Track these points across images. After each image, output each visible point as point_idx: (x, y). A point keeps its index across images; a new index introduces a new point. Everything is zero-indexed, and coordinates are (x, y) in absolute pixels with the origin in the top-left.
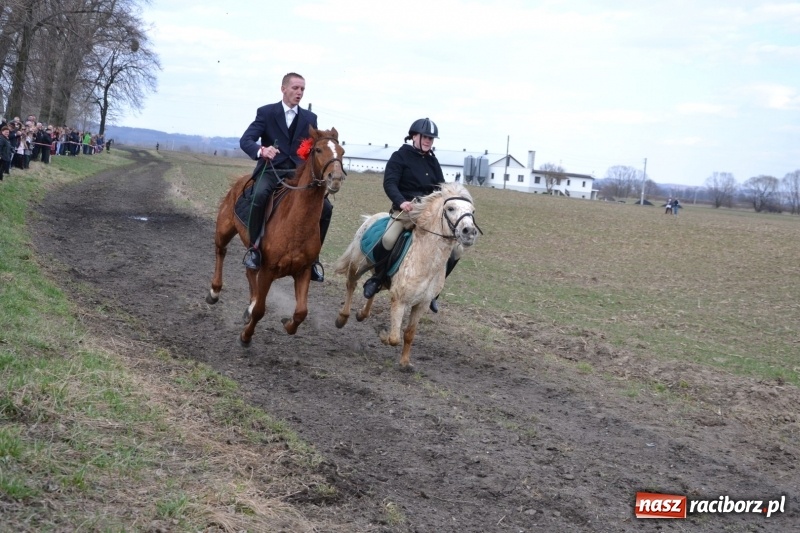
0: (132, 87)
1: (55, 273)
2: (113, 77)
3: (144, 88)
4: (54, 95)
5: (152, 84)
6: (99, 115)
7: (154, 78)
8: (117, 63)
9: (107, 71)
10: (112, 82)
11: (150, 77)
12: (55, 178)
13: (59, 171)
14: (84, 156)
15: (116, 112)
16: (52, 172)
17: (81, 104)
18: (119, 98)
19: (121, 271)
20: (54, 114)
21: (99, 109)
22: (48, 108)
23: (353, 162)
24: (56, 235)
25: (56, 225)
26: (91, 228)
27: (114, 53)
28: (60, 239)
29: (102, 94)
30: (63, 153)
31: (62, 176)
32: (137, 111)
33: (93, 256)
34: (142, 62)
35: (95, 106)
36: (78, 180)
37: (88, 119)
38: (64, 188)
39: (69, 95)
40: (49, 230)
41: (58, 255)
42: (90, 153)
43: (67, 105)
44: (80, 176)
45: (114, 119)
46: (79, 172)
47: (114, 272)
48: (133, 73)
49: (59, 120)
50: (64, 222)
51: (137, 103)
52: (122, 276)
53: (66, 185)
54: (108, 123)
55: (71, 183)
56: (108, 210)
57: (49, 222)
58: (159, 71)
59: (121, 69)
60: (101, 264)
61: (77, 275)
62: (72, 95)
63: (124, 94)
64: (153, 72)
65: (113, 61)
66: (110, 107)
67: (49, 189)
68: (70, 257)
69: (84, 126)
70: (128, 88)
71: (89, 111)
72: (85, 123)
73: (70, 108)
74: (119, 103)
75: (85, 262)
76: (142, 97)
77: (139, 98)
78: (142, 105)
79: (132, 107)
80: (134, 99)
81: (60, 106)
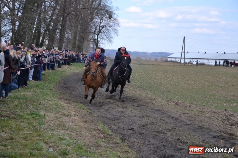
0: (108, 34)
2: (100, 30)
3: (113, 34)
5: (116, 33)
7: (117, 30)
8: (102, 25)
9: (98, 28)
10: (100, 32)
11: (115, 30)
15: (102, 45)
18: (103, 39)
23: (210, 61)
27: (101, 21)
29: (96, 38)
32: (110, 44)
34: (112, 24)
48: (108, 28)
51: (110, 41)
58: (118, 27)
59: (103, 27)
63: (105, 37)
64: (116, 28)
65: (100, 24)
66: (99, 43)
70: (106, 35)
74: (103, 41)
76: (112, 38)
77: (111, 39)
78: (112, 41)
79: (108, 42)
80: (109, 39)
81: (80, 43)
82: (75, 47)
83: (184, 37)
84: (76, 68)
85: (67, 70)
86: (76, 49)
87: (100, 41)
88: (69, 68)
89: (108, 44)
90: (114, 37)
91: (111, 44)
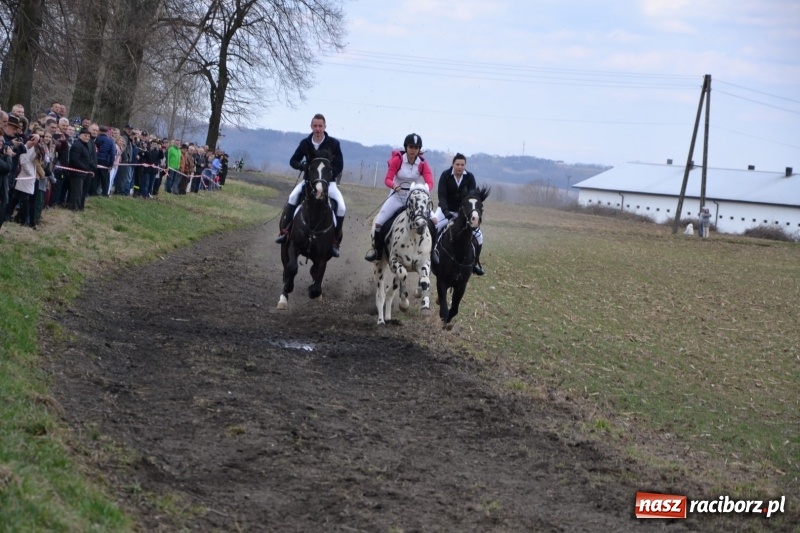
0: (285, 37)
1: (104, 469)
2: (241, 14)
4: (106, 55)
6: (208, 103)
12: (103, 249)
13: (113, 231)
14: (169, 196)
15: (246, 95)
16: (98, 234)
17: (165, 77)
18: (252, 61)
19: (253, 466)
20: (103, 98)
21: (207, 89)
22: (92, 87)
24: (106, 380)
25: (105, 357)
26: (184, 365)
28: (114, 389)
29: (216, 55)
30: (120, 190)
31: (121, 243)
32: (294, 94)
33: (188, 431)
35: (199, 80)
36: (157, 253)
37: (182, 111)
38: (123, 273)
39: (140, 54)
40: (89, 369)
41: (110, 426)
42: (182, 191)
43: (134, 77)
44: (161, 244)
45: (241, 112)
46: (158, 236)
47: (239, 469)
49: (117, 111)
50: (125, 349)
51: (295, 75)
52: (256, 480)
53: (130, 265)
54: (228, 121)
55: (140, 260)
56: (223, 324)
57: (95, 350)
60: (207, 450)
61: (156, 477)
62: (146, 55)
63: (266, 52)
66: (232, 84)
67: (90, 274)
68: (137, 431)
69: (172, 129)
70: (275, 40)
71: (184, 93)
72: (173, 120)
73: (142, 85)
74: (254, 74)
75: (170, 443)
76: (308, 60)
77: (300, 63)
78: (308, 78)
79: (283, 82)
80: (288, 63)
81: (119, 82)
82: (90, 103)
83: (708, 79)
84: (118, 229)
85: (73, 240)
86: (94, 110)
87: (240, 76)
88: (78, 225)
89: (282, 97)
90: (318, 57)
91: (302, 97)
